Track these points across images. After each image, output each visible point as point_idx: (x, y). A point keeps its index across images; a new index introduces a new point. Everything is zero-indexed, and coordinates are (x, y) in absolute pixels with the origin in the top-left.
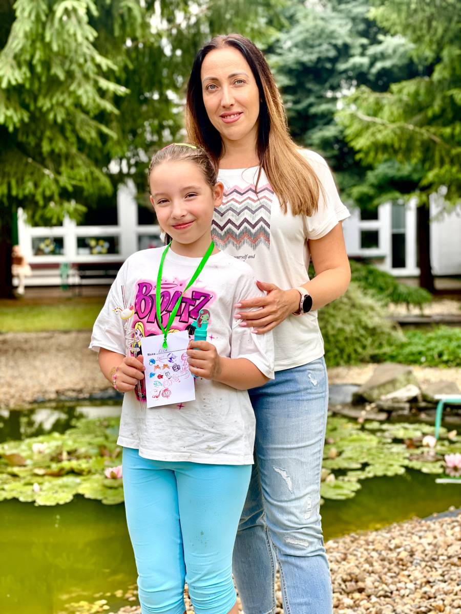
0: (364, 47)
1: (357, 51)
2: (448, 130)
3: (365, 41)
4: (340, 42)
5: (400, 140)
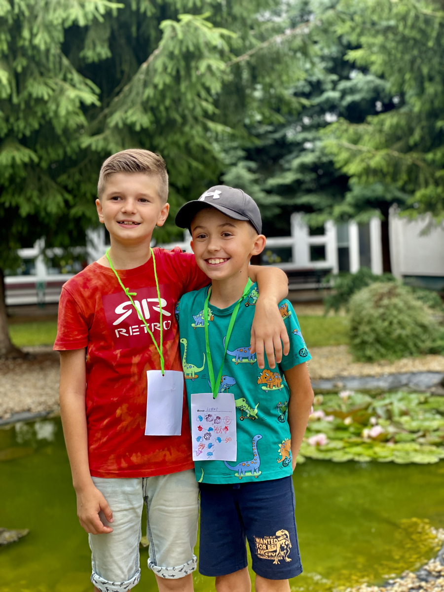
0: (335, 84)
1: (329, 86)
2: (430, 156)
3: (334, 77)
4: (314, 79)
5: (388, 165)
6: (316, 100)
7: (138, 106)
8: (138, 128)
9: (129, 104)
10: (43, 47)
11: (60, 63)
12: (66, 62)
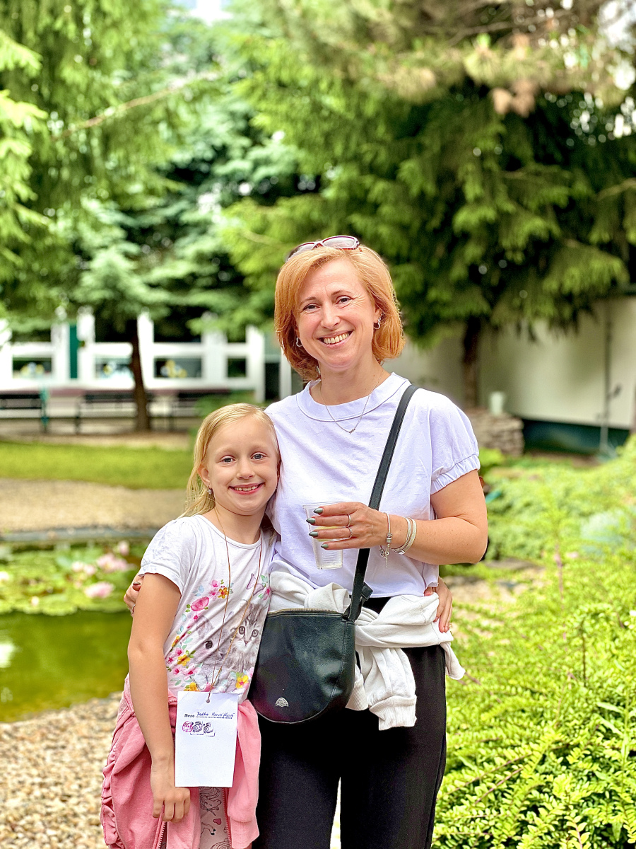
0: (245, 150)
1: (238, 153)
3: (245, 142)
4: (218, 143)
6: (221, 170)
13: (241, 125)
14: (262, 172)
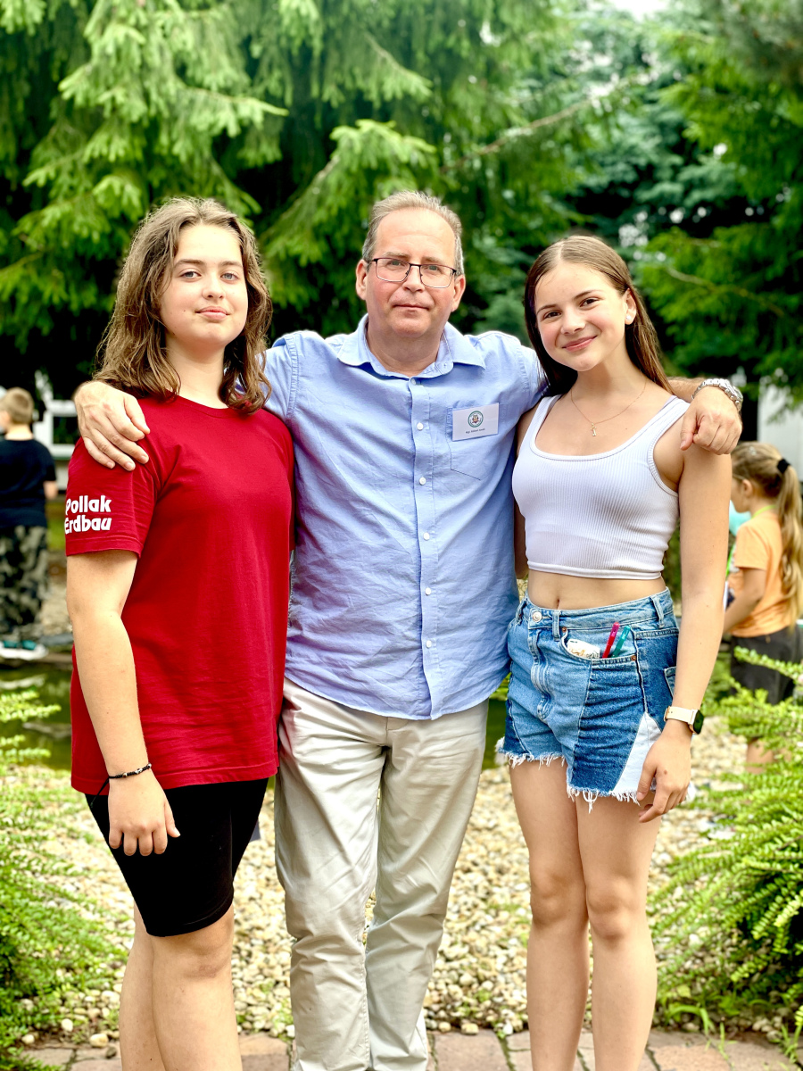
0: (676, 170)
1: (667, 174)
2: (794, 300)
3: (677, 160)
4: (642, 162)
5: (729, 311)
6: (645, 195)
7: (308, 232)
8: (303, 262)
9: (296, 228)
10: (183, 158)
11: (209, 172)
12: (216, 169)
13: (673, 138)
14: (696, 196)
